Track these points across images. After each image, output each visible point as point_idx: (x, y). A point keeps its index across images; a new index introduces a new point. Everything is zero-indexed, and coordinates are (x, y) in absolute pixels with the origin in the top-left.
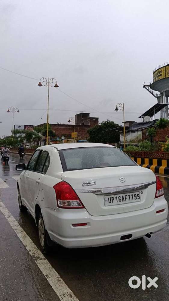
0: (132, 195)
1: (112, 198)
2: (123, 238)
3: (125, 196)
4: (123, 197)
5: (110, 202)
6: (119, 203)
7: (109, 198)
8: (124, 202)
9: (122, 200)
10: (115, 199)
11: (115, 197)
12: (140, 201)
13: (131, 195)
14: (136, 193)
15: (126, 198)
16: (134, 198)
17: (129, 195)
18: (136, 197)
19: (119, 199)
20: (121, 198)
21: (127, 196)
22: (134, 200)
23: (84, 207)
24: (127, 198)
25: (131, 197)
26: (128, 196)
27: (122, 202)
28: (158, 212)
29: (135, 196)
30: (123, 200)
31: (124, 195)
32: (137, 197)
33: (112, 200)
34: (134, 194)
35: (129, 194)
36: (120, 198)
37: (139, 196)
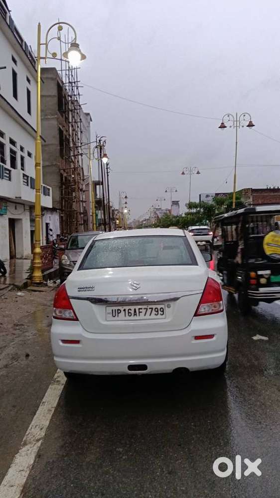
0: (152, 309)
1: (118, 310)
2: (131, 367)
3: (139, 309)
4: (135, 310)
5: (114, 315)
6: (128, 317)
7: (113, 310)
8: (135, 318)
9: (133, 315)
10: (123, 312)
11: (122, 310)
12: (165, 318)
13: (150, 308)
14: (159, 307)
15: (139, 312)
16: (154, 312)
17: (147, 309)
18: (158, 311)
19: (129, 313)
20: (132, 312)
21: (142, 309)
22: (153, 316)
23: (77, 319)
24: (141, 312)
25: (149, 311)
26: (144, 309)
27: (132, 318)
28: (197, 338)
29: (156, 310)
30: (135, 314)
31: (137, 307)
32: (160, 312)
33: (118, 313)
34: (154, 307)
35: (146, 307)
36: (130, 311)
37: (163, 311)
